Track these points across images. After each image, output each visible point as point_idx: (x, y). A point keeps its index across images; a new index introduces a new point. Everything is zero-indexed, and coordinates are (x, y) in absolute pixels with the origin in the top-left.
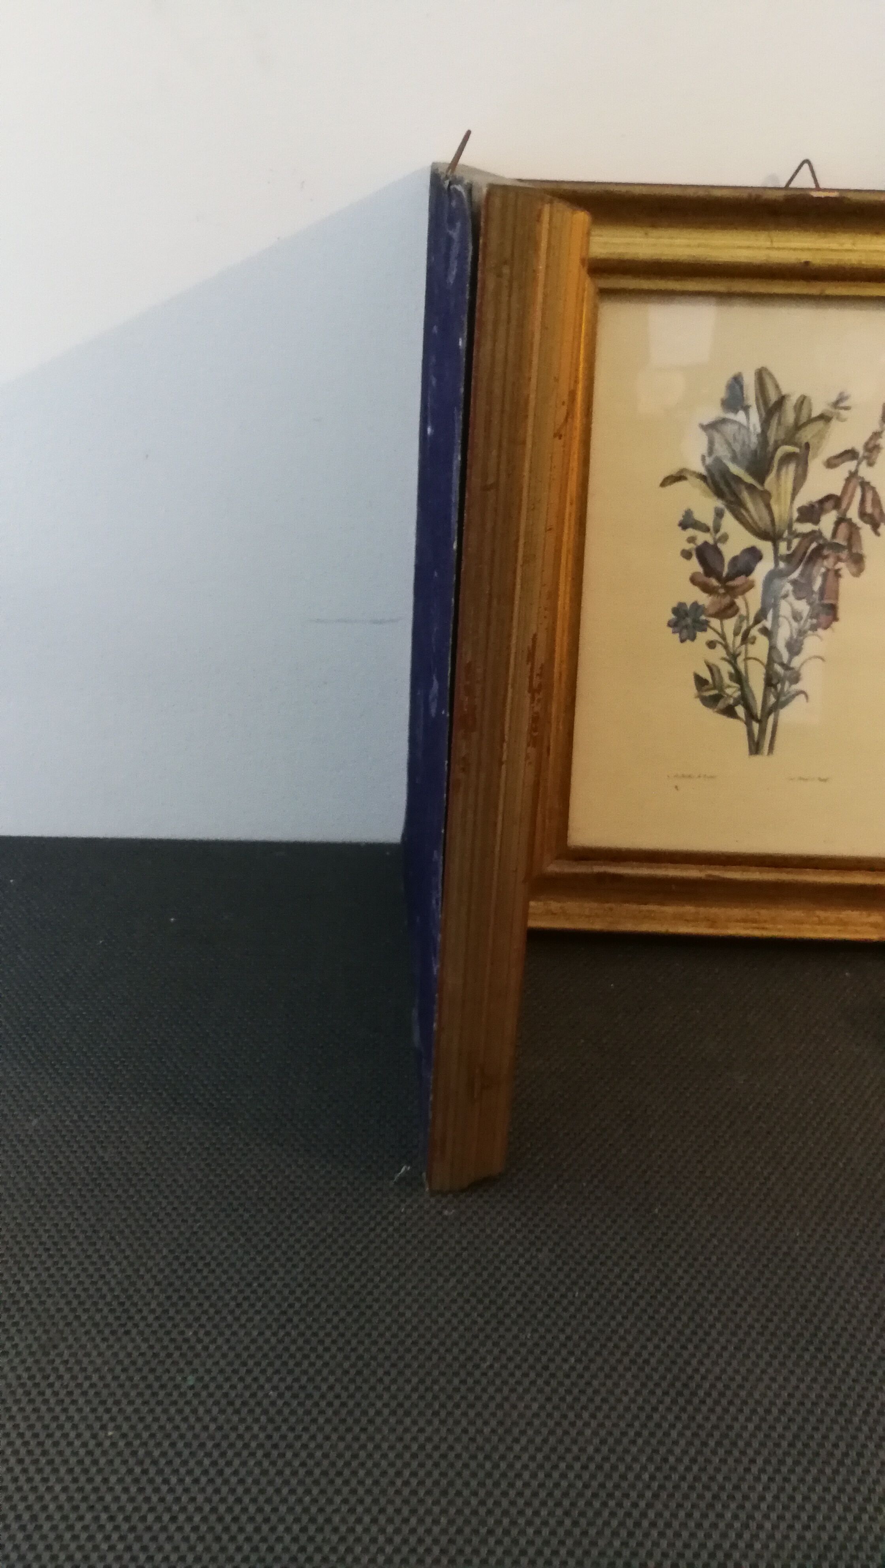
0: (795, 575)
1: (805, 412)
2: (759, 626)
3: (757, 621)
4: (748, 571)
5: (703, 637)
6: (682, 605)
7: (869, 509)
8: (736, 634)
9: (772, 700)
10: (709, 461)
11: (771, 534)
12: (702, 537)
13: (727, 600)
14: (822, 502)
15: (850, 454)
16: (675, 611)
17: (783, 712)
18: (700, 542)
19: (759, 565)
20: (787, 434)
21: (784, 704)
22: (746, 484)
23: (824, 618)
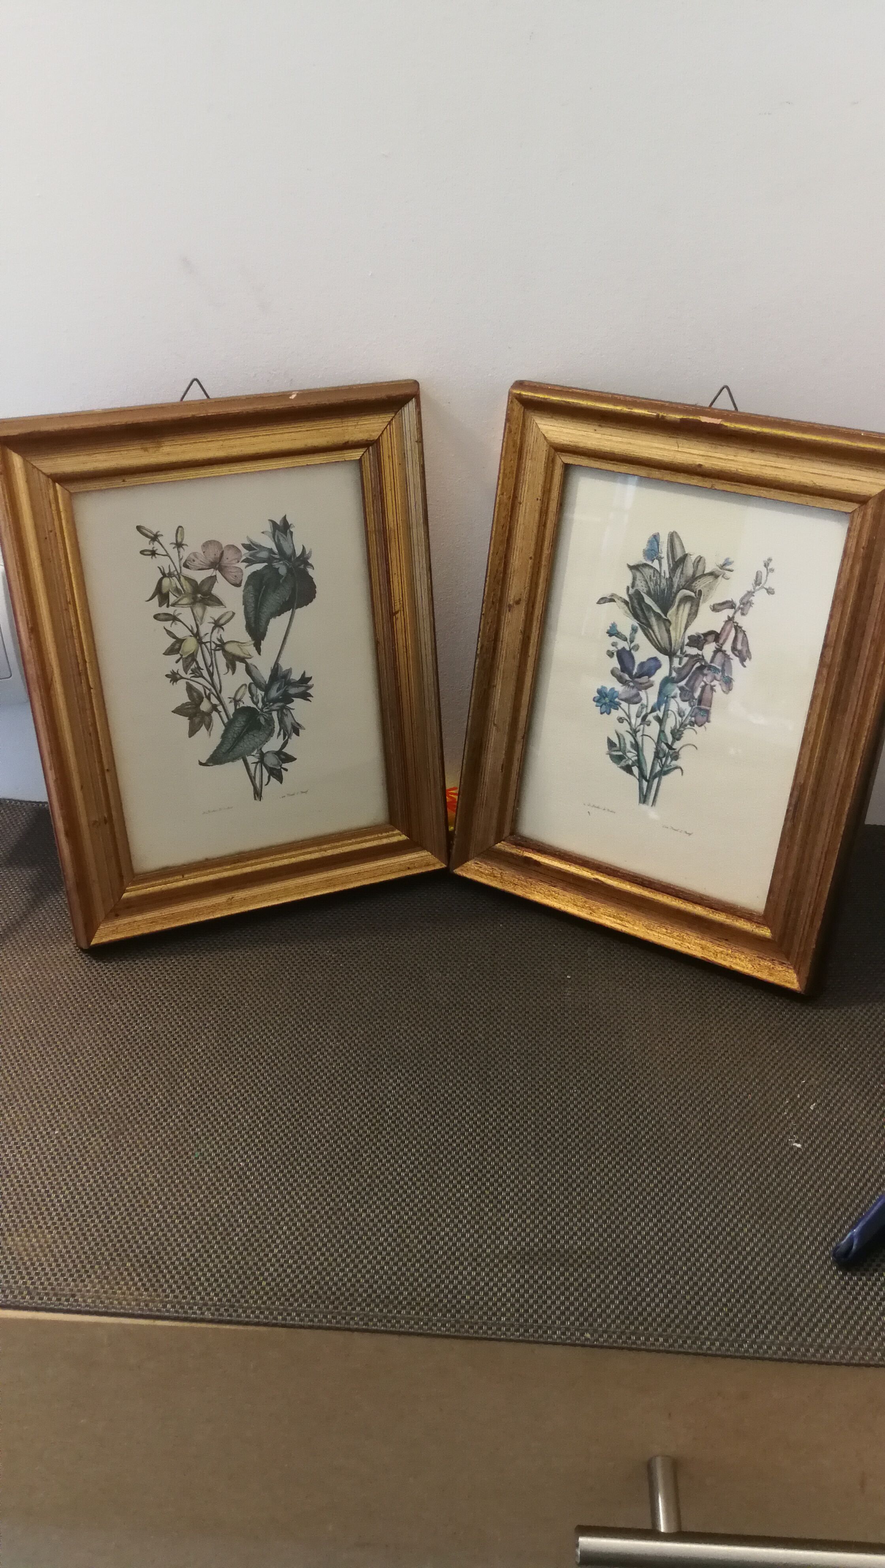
0: (683, 683)
1: (700, 567)
2: (654, 714)
3: (653, 710)
4: (650, 674)
5: (616, 714)
6: (603, 688)
7: (739, 646)
8: (638, 716)
9: (658, 768)
10: (631, 591)
11: (669, 651)
12: (622, 644)
13: (634, 691)
14: (706, 635)
15: (730, 605)
16: (599, 692)
17: (665, 778)
18: (620, 647)
19: (658, 671)
20: (686, 581)
21: (666, 773)
22: (654, 612)
23: (700, 719)
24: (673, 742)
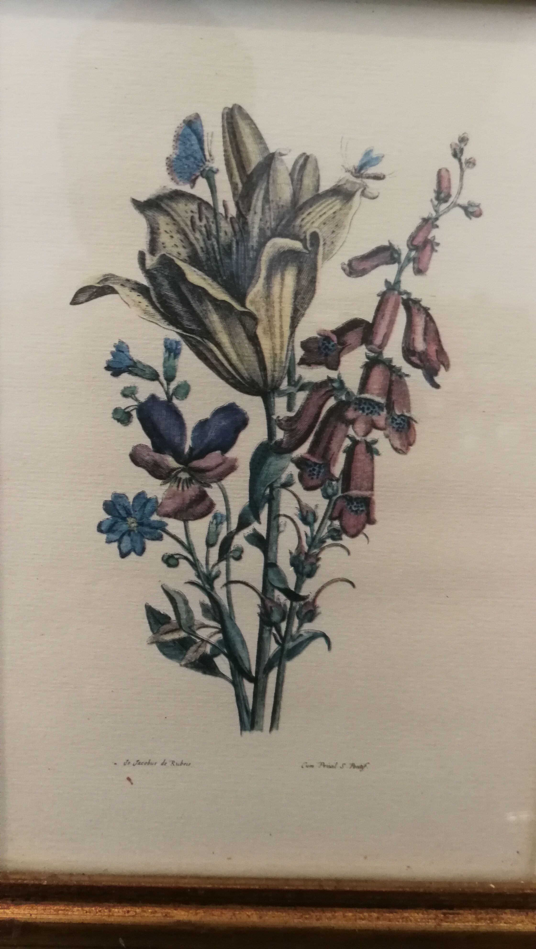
0: (303, 450)
1: (308, 182)
2: (248, 531)
3: (243, 524)
4: (226, 444)
5: (156, 549)
6: (118, 497)
7: (420, 345)
8: (209, 545)
9: (273, 647)
10: (151, 261)
11: (261, 384)
12: (147, 389)
13: (192, 491)
14: (341, 332)
15: (386, 254)
16: (109, 507)
17: (291, 666)
18: (143, 396)
19: (243, 435)
20: (280, 218)
21: (292, 653)
22: (214, 301)
23: (351, 520)
24: (298, 586)
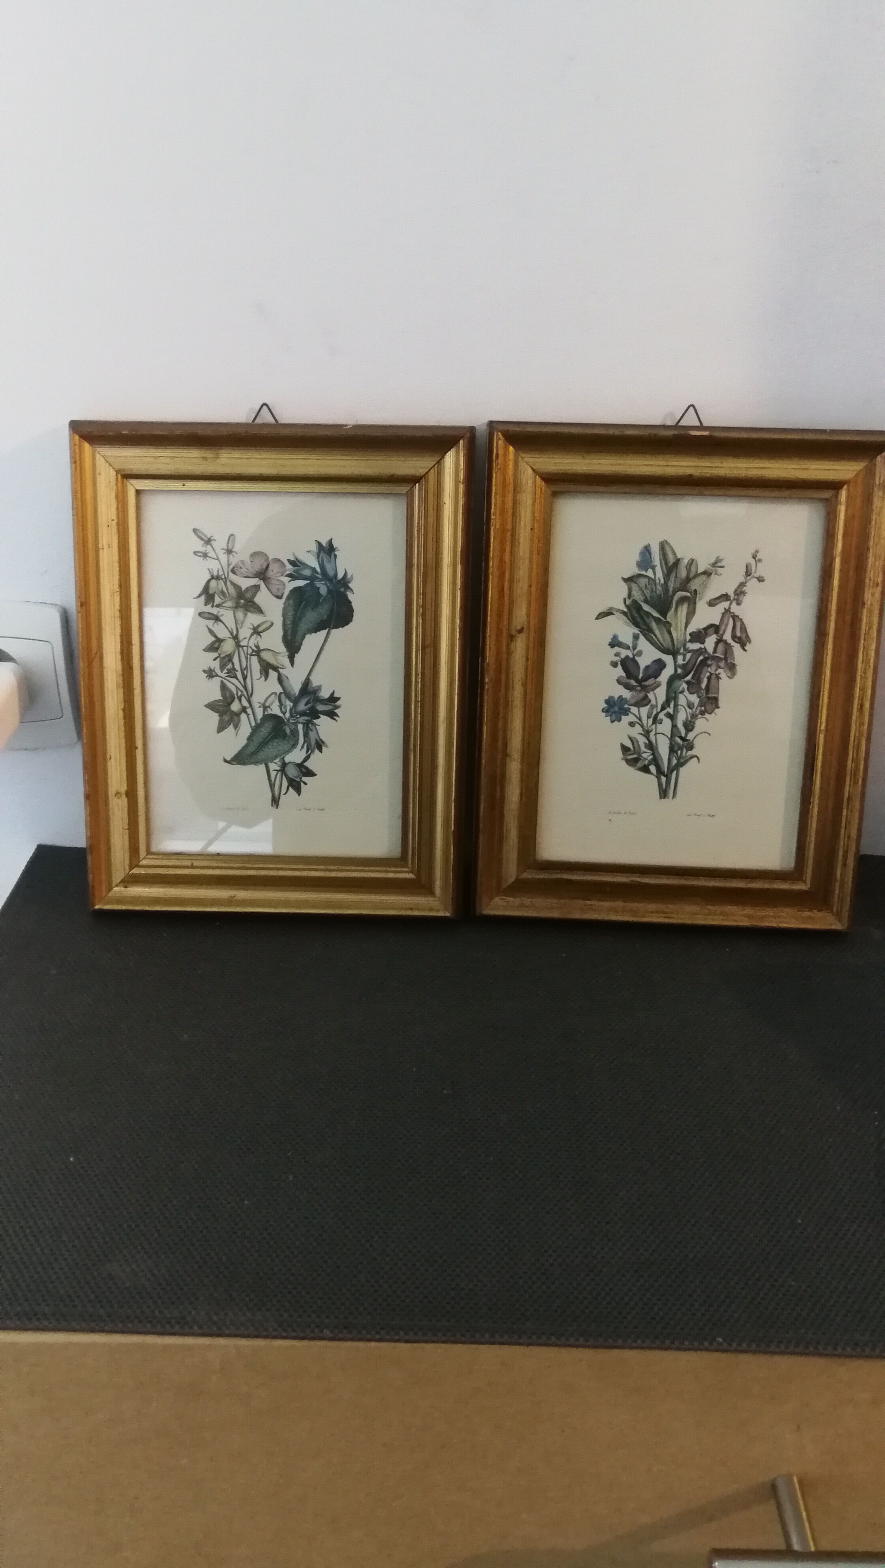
0: (689, 678)
1: (693, 569)
2: (665, 712)
3: (663, 709)
4: (657, 674)
5: (626, 719)
6: (611, 698)
7: (738, 634)
8: (649, 717)
9: (675, 761)
10: (628, 602)
11: (672, 650)
12: (624, 653)
13: (642, 695)
14: (706, 629)
15: (725, 597)
16: (607, 702)
17: (682, 770)
18: (623, 656)
19: (663, 672)
20: (681, 584)
21: (682, 765)
22: (654, 618)
23: (709, 707)
24: (686, 734)
